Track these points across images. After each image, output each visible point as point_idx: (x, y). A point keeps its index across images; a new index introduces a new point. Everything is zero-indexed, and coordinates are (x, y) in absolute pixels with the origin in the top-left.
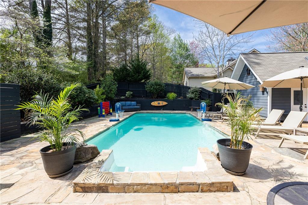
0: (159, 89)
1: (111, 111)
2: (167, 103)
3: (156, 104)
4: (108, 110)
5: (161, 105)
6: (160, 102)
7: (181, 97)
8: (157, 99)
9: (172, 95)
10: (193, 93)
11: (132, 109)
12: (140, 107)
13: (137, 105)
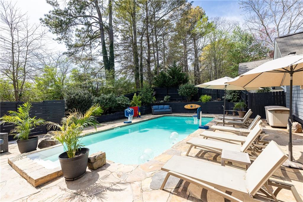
0: (190, 92)
1: (140, 114)
2: (200, 106)
3: (189, 107)
4: (137, 113)
5: (194, 108)
6: (193, 105)
7: (218, 99)
8: (190, 102)
9: (204, 98)
10: (231, 94)
11: (163, 112)
12: (171, 110)
13: (169, 109)
